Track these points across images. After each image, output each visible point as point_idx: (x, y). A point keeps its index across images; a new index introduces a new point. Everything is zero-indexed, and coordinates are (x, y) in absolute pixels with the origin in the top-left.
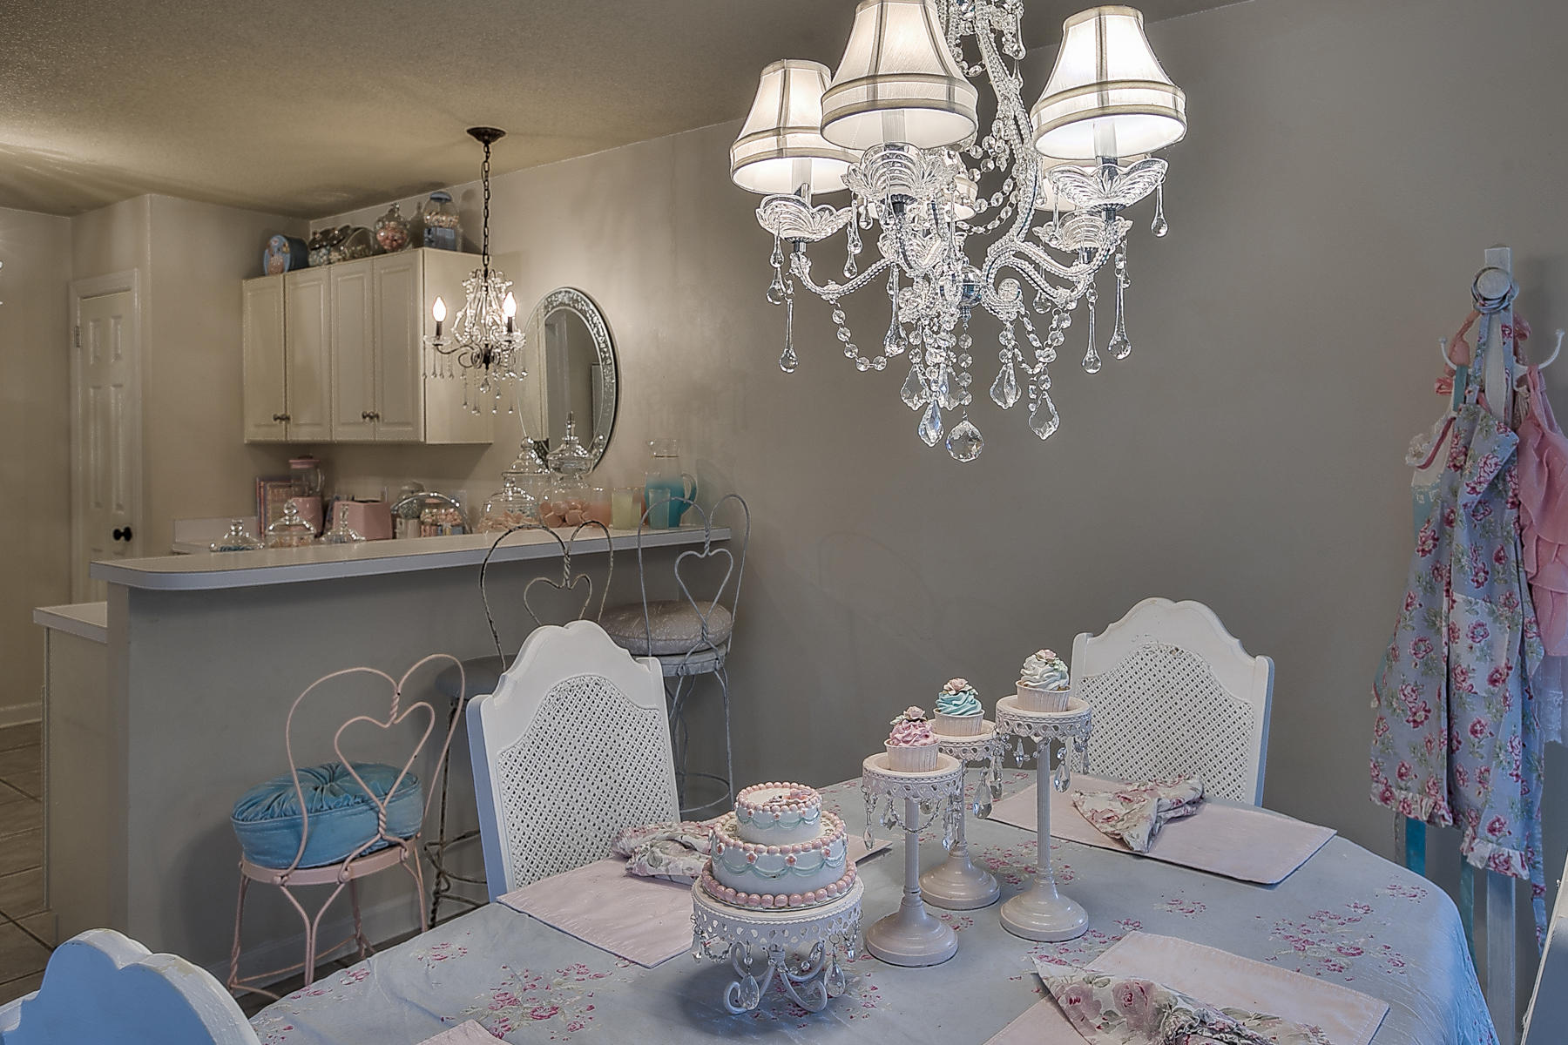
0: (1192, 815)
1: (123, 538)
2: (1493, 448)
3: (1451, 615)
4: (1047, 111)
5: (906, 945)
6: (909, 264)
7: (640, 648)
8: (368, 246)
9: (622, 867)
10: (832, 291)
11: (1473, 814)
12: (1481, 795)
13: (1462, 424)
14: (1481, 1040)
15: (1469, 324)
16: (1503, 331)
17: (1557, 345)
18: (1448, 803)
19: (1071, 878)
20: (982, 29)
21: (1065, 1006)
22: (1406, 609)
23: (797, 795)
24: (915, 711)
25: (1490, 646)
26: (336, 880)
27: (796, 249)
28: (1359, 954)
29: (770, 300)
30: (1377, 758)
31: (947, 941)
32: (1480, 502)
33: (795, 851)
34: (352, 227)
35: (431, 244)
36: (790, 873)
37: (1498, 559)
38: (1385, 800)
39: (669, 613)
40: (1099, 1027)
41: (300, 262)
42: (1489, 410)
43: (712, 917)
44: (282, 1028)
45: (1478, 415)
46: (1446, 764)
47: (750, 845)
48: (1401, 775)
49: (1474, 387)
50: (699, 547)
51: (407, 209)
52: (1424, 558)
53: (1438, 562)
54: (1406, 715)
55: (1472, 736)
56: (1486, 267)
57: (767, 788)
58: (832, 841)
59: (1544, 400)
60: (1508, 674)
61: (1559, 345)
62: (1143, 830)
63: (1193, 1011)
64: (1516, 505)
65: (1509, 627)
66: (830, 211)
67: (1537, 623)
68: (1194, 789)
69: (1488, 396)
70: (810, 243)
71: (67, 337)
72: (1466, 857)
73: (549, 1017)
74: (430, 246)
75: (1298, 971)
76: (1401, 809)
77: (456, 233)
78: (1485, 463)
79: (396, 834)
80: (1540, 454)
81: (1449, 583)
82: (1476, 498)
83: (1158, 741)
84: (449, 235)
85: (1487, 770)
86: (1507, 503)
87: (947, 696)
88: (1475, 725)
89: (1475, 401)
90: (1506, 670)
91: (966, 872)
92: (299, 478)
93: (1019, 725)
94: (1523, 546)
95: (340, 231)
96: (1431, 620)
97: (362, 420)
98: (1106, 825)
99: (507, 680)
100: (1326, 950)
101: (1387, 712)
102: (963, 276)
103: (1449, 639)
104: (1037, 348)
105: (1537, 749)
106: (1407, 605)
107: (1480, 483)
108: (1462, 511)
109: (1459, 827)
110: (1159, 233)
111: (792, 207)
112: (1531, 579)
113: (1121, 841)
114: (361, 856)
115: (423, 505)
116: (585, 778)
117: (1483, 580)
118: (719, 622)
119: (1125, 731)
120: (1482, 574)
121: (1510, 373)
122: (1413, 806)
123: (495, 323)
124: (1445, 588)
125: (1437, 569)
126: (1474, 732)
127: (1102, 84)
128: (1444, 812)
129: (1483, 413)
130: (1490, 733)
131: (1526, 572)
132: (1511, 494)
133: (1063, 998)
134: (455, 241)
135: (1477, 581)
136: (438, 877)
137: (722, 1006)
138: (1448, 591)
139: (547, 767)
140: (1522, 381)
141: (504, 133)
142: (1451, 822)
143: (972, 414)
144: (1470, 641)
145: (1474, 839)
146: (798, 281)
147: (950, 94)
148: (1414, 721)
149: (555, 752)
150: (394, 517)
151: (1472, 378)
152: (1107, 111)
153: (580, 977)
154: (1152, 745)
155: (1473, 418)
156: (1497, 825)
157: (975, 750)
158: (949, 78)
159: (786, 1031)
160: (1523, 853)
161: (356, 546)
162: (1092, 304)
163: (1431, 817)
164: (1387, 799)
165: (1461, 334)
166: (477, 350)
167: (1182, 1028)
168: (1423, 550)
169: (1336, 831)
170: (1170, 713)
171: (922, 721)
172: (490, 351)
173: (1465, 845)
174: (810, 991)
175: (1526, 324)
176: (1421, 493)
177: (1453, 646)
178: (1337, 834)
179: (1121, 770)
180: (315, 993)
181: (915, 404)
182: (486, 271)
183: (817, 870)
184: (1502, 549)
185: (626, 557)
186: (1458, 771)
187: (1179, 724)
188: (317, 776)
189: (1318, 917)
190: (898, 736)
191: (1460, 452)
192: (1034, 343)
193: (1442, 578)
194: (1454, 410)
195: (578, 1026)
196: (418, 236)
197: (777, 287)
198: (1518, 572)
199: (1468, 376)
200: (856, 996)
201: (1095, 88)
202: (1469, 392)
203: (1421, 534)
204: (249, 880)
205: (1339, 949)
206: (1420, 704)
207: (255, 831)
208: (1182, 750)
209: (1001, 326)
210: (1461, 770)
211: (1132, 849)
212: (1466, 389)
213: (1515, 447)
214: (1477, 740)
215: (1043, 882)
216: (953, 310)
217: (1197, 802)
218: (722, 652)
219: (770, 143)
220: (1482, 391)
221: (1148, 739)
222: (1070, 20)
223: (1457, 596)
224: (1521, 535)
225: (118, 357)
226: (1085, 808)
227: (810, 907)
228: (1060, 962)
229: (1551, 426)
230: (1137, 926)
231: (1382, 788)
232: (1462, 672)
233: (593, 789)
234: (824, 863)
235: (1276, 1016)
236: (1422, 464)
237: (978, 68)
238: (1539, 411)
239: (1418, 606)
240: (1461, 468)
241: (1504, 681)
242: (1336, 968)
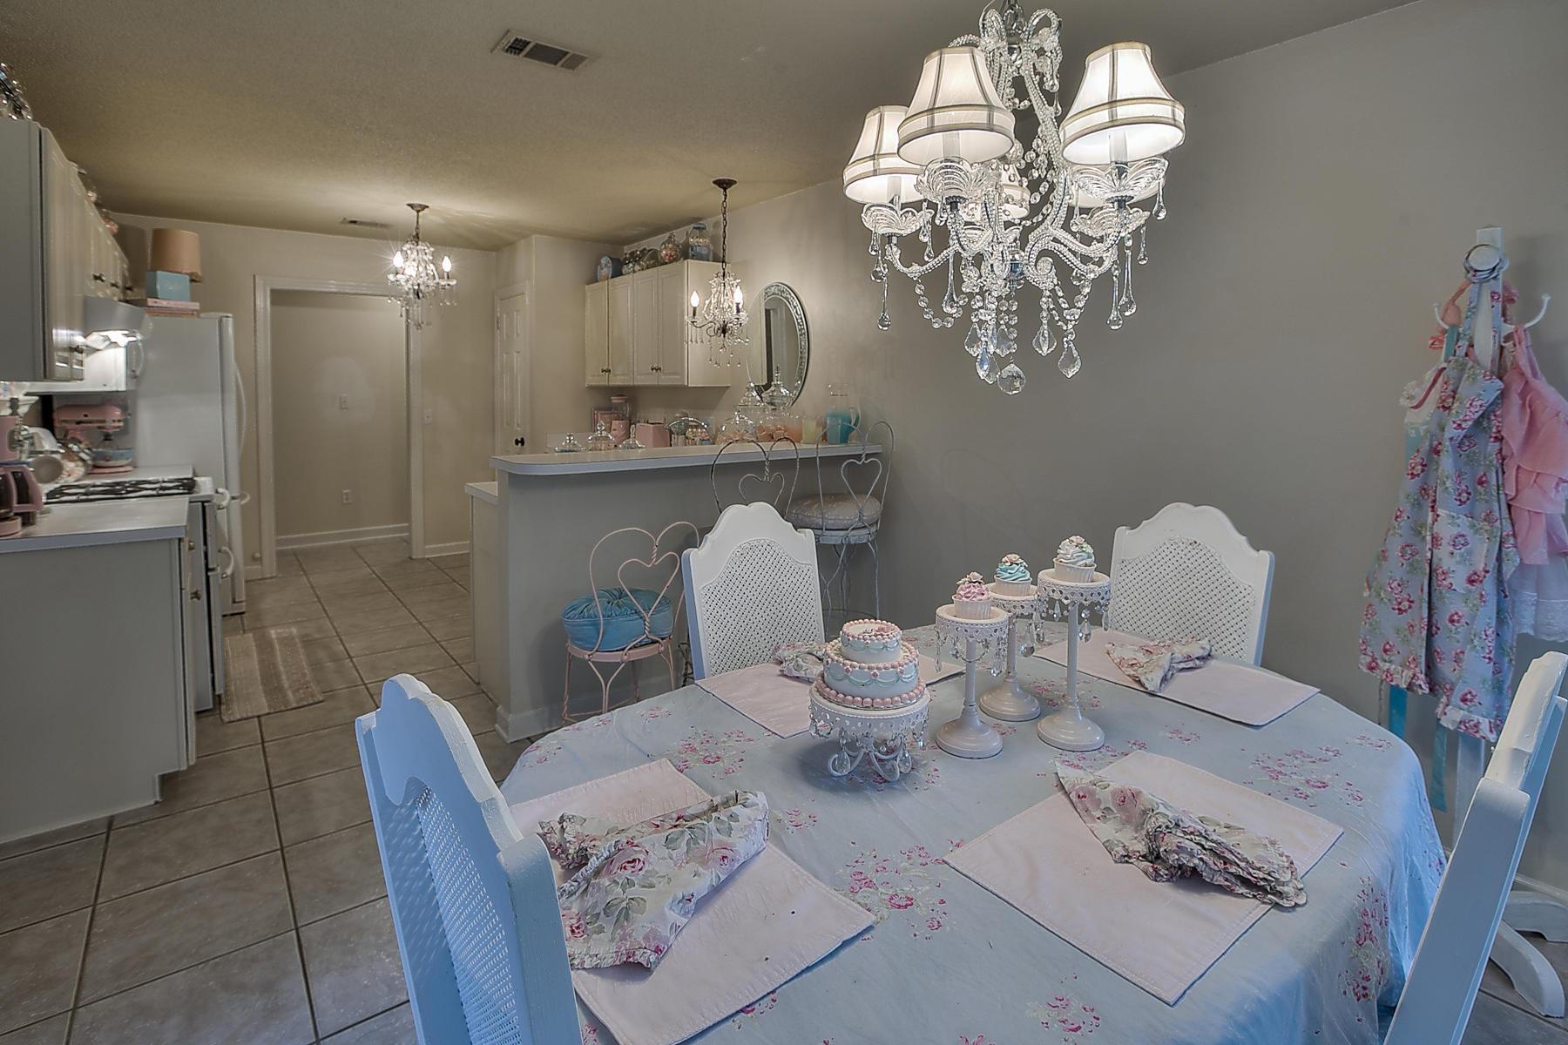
0: (1200, 668)
1: (520, 444)
2: (1479, 392)
3: (1435, 527)
4: (1071, 127)
5: (964, 742)
6: (962, 248)
7: (817, 524)
8: (657, 261)
9: (777, 669)
10: (915, 270)
11: (1448, 686)
12: (1455, 672)
13: (1451, 373)
14: (1430, 866)
15: (1461, 291)
16: (1492, 297)
17: (1542, 307)
18: (1426, 675)
19: (1097, 706)
20: (1026, 72)
21: (1075, 799)
22: (1396, 520)
23: (883, 629)
24: (975, 576)
25: (1470, 553)
26: (619, 660)
27: (890, 242)
28: (1324, 787)
29: (873, 279)
30: (1365, 636)
31: (996, 743)
32: (1465, 437)
33: (878, 669)
34: (648, 249)
35: (693, 257)
36: (874, 684)
37: (1481, 483)
38: (1371, 669)
39: (838, 501)
40: (1099, 818)
41: (617, 273)
42: (1476, 361)
43: (821, 709)
44: (555, 747)
45: (1466, 365)
46: (1425, 644)
47: (848, 662)
48: (1386, 651)
49: (1464, 343)
50: (858, 457)
51: (680, 236)
52: (1413, 480)
53: (1426, 484)
54: (1391, 603)
55: (1450, 625)
56: (1478, 244)
57: (865, 623)
58: (906, 664)
59: (1529, 354)
60: (1485, 577)
61: (1545, 307)
62: (1157, 677)
63: (1170, 815)
64: (1499, 439)
65: (1488, 539)
66: (913, 213)
67: (1514, 535)
68: (1203, 648)
69: (1477, 350)
70: (900, 237)
71: (493, 324)
72: (1439, 720)
73: (714, 762)
74: (692, 259)
75: (1270, 795)
76: (1384, 677)
77: (709, 249)
78: (1471, 404)
79: (656, 636)
80: (1523, 399)
81: (1434, 501)
82: (1462, 433)
83: (1178, 610)
84: (704, 252)
85: (1463, 652)
86: (1491, 437)
87: (1004, 567)
88: (1453, 615)
89: (1463, 354)
90: (1483, 573)
91: (1015, 694)
92: (616, 409)
93: (1053, 591)
94: (1504, 473)
95: (641, 252)
96: (1417, 531)
97: (650, 371)
98: (1129, 669)
99: (708, 541)
100: (1296, 781)
101: (1375, 601)
102: (1011, 257)
103: (1433, 546)
104: (1065, 309)
105: (1510, 637)
106: (1397, 517)
107: (1466, 421)
108: (1447, 443)
109: (1436, 695)
110: (1158, 216)
111: (886, 211)
112: (1510, 500)
113: (1139, 682)
114: (635, 647)
115: (687, 426)
116: (759, 608)
117: (1465, 499)
118: (872, 509)
119: (1153, 601)
120: (1465, 495)
121: (1497, 330)
122: (1394, 676)
123: (729, 307)
124: (1430, 505)
125: (1424, 489)
126: (1452, 621)
127: (1112, 103)
128: (1422, 683)
129: (1470, 364)
130: (1467, 623)
131: (1506, 495)
132: (1494, 430)
133: (1074, 793)
134: (708, 255)
135: (1460, 500)
136: (686, 664)
137: (826, 769)
138: (1433, 507)
139: (733, 598)
140: (1508, 338)
141: (736, 182)
142: (1427, 691)
143: (1015, 358)
144: (1451, 548)
145: (1447, 705)
146: (890, 265)
147: (990, 117)
148: (1399, 609)
149: (739, 589)
150: (671, 433)
151: (1462, 336)
152: (1115, 123)
153: (737, 739)
154: (1174, 613)
155: (1462, 368)
156: (1469, 697)
157: (1023, 607)
158: (990, 107)
159: (869, 793)
160: (1492, 721)
161: (640, 451)
162: (1116, 276)
163: (1410, 687)
164: (1373, 668)
165: (1454, 300)
166: (718, 325)
167: (1160, 827)
168: (1412, 474)
169: (1319, 690)
170: (1188, 589)
171: (980, 583)
172: (726, 326)
173: (1439, 710)
174: (888, 767)
175: (1514, 291)
176: (1412, 428)
177: (1435, 551)
178: (1320, 692)
179: (1149, 630)
180: (578, 729)
181: (975, 351)
182: (724, 273)
183: (892, 684)
184: (1485, 475)
185: (808, 463)
186: (1436, 651)
187: (1195, 598)
188: (612, 594)
189: (1294, 755)
190: (962, 593)
191: (1449, 395)
192: (1063, 305)
193: (1429, 497)
194: (1446, 361)
195: (731, 771)
196: (685, 253)
197: (878, 269)
198: (1498, 493)
199: (1459, 334)
200: (921, 774)
201: (1106, 106)
202: (1459, 347)
203: (1411, 461)
204: (573, 656)
205: (1308, 782)
206: (1405, 596)
207: (574, 626)
208: (1196, 618)
209: (1040, 293)
210: (1439, 650)
211: (1147, 689)
212: (1457, 344)
213: (1499, 392)
214: (1454, 627)
215: (1070, 707)
216: (1001, 282)
217: (1207, 657)
218: (873, 529)
219: (868, 166)
220: (1471, 346)
221: (1170, 608)
222: (1090, 57)
223: (1440, 511)
224: (1502, 464)
225: (518, 335)
226: (1114, 655)
227: (888, 709)
228: (1077, 767)
229: (1535, 375)
230: (1143, 746)
231: (1369, 659)
232: (1443, 572)
233: (765, 615)
234: (899, 679)
235: (1241, 827)
236: (1415, 404)
237: (1026, 102)
238: (1523, 363)
239: (1406, 518)
240: (1449, 408)
241: (1481, 582)
242: (1303, 796)
